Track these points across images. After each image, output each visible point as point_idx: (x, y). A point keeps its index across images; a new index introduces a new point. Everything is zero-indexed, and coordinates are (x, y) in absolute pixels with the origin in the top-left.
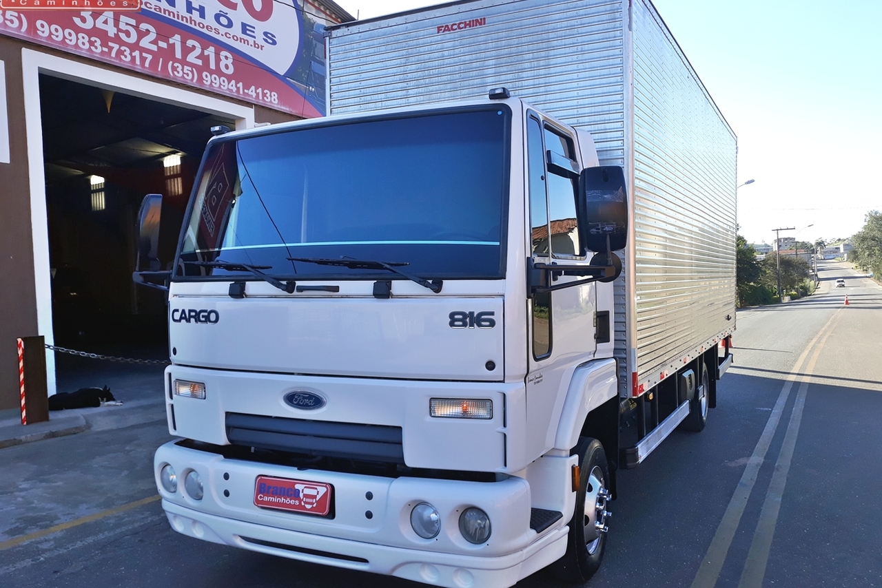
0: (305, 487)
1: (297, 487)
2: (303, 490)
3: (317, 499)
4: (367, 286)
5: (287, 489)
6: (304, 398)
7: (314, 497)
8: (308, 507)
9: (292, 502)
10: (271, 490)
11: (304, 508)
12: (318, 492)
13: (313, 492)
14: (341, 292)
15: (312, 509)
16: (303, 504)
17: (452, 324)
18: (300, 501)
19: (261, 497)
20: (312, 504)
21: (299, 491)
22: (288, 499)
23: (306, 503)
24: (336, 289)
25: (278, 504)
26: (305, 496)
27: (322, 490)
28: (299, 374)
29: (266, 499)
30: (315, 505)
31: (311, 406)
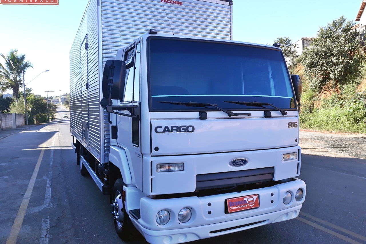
0: (248, 198)
1: (245, 199)
2: (247, 200)
3: (254, 202)
4: (261, 113)
5: (241, 201)
6: (239, 161)
7: (253, 201)
8: (251, 206)
9: (244, 206)
10: (234, 204)
11: (250, 207)
12: (254, 199)
13: (252, 199)
14: (251, 116)
15: (253, 206)
16: (249, 205)
17: (289, 127)
18: (248, 204)
19: (231, 208)
20: (253, 204)
21: (246, 200)
22: (243, 205)
23: (250, 204)
24: (249, 114)
25: (239, 209)
26: (249, 202)
27: (255, 197)
28: (231, 152)
29: (233, 208)
30: (254, 204)
31: (242, 164)
